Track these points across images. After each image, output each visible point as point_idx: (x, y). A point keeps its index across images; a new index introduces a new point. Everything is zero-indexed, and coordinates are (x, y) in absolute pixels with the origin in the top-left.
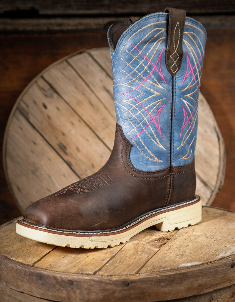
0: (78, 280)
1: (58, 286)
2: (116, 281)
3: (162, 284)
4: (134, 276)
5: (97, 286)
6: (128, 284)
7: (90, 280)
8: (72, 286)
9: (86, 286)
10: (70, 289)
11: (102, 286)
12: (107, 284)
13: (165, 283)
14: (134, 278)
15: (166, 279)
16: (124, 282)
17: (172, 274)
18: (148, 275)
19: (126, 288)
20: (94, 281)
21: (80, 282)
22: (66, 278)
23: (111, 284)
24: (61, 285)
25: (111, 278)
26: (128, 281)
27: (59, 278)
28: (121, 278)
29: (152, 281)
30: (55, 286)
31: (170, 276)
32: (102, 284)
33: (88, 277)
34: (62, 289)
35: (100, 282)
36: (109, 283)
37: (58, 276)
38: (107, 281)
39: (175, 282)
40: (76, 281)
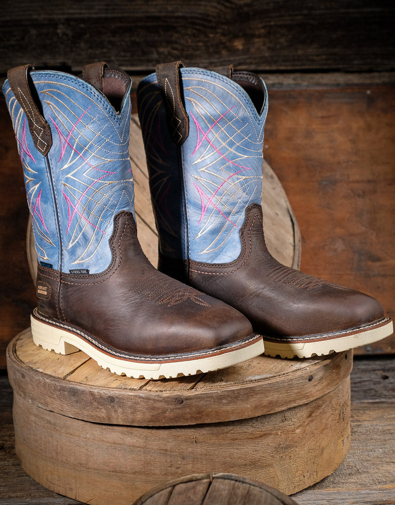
0: (121, 396)
1: (95, 404)
2: (168, 397)
3: (224, 401)
4: (189, 392)
5: (143, 404)
6: (183, 402)
7: (135, 396)
8: (112, 404)
9: (130, 404)
10: (110, 407)
11: (149, 404)
12: (155, 401)
13: (227, 400)
14: (189, 394)
15: (228, 396)
16: (176, 399)
17: (236, 388)
18: (207, 390)
19: (179, 406)
20: (140, 397)
21: (123, 399)
22: (105, 394)
23: (161, 401)
24: (99, 403)
25: (161, 393)
26: (182, 397)
27: (97, 394)
28: (174, 394)
29: (212, 397)
30: (91, 403)
31: (233, 391)
32: (151, 401)
33: (133, 393)
34: (101, 407)
35: (148, 399)
36: (158, 401)
37: (96, 391)
38: (156, 398)
39: (239, 399)
40: (117, 398)
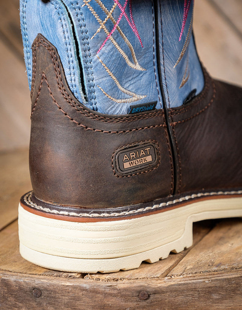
0: (51, 288)
1: (11, 299)
2: (125, 289)
3: (215, 296)
4: (159, 281)
5: (87, 300)
6: (149, 296)
7: (74, 287)
8: (38, 300)
9: (66, 299)
10: (34, 304)
11: (97, 299)
12: (106, 295)
13: (220, 294)
14: (159, 285)
15: (222, 287)
16: (139, 292)
17: (234, 276)
18: (187, 279)
19: (144, 303)
20: (83, 289)
21: (55, 292)
22: (27, 284)
23: (115, 296)
24: (17, 298)
25: (114, 283)
26: (148, 290)
27: (14, 284)
28: (135, 285)
29: (195, 289)
30: (5, 298)
31: (229, 280)
32: (98, 295)
33: (71, 282)
34: (20, 304)
35: (95, 291)
36: (111, 294)
37: (12, 279)
38: (107, 291)
39: (238, 292)
40: (46, 289)
